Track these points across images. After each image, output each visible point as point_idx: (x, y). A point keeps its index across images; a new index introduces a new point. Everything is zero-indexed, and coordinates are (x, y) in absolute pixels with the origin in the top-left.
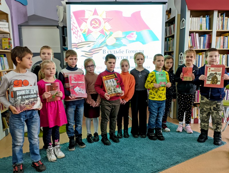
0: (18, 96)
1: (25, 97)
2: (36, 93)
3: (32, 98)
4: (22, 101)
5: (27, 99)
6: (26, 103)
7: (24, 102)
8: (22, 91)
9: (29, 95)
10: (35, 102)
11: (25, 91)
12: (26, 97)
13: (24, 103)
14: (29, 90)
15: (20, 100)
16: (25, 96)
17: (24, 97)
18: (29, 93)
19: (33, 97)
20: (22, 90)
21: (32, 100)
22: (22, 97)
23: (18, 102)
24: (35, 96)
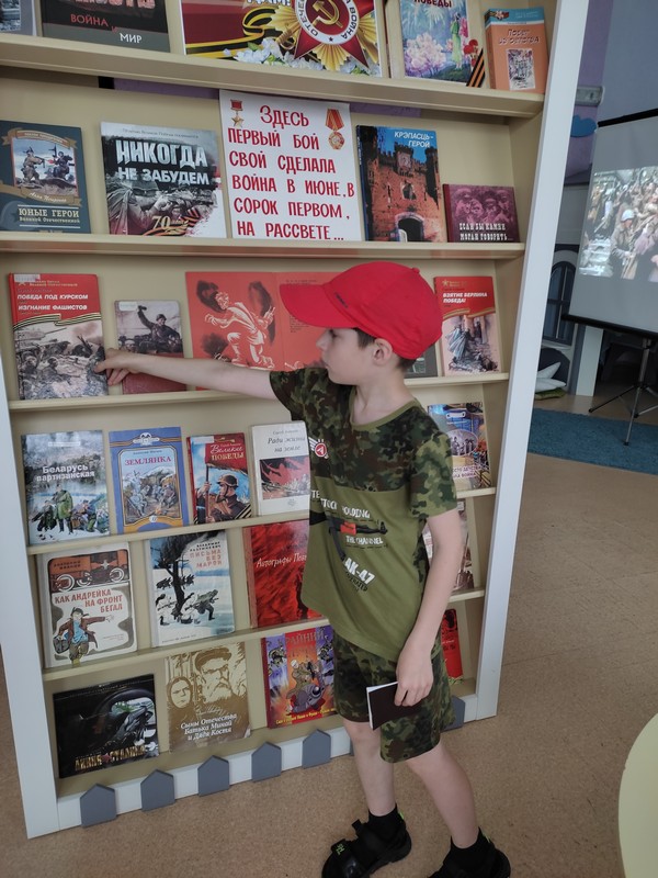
0: (124, 165)
1: (154, 178)
2: (205, 164)
3: (186, 187)
4: (141, 193)
5: (164, 187)
6: (156, 205)
7: (148, 200)
8: (139, 144)
9: (175, 168)
10: (201, 208)
11: (153, 145)
12: (159, 178)
13: (149, 207)
14: (173, 147)
15: (130, 186)
16: (156, 172)
17: (147, 175)
18: (174, 162)
19: (192, 185)
20: (142, 141)
21: (188, 195)
22: (140, 172)
23: (119, 191)
24: (203, 179)
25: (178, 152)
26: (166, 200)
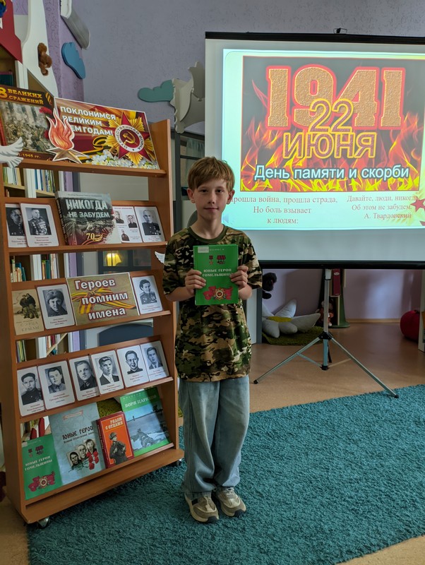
1: (85, 216)
2: (107, 208)
3: (100, 219)
4: (80, 223)
6: (88, 228)
7: (84, 226)
8: (77, 201)
9: (94, 211)
11: (83, 201)
12: (87, 216)
13: (85, 229)
14: (92, 202)
15: (75, 220)
16: (85, 213)
17: (82, 215)
18: (93, 208)
20: (77, 199)
21: (101, 223)
22: (78, 214)
23: (70, 223)
24: (107, 215)
25: (94, 203)
26: (92, 226)
